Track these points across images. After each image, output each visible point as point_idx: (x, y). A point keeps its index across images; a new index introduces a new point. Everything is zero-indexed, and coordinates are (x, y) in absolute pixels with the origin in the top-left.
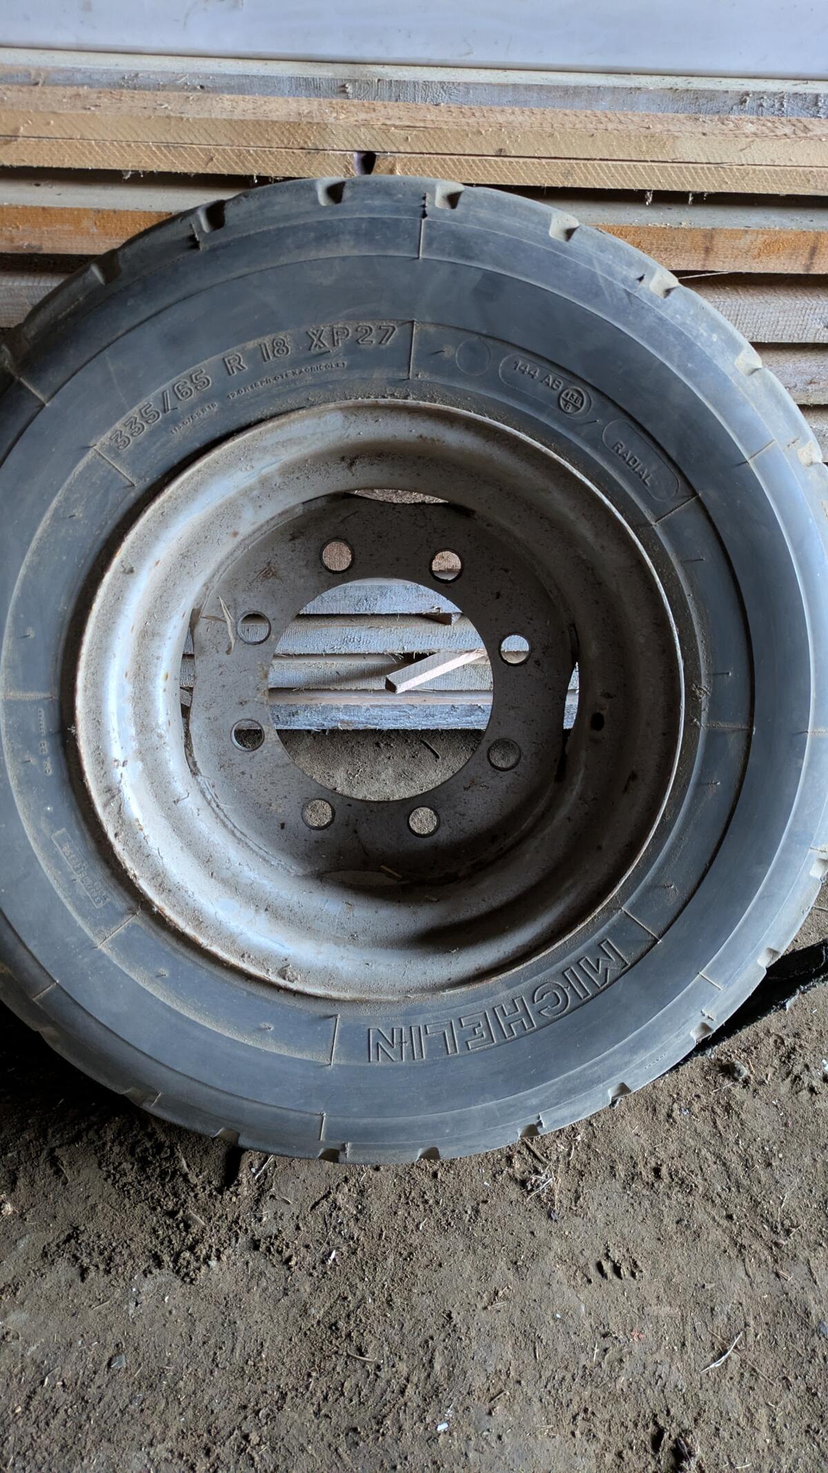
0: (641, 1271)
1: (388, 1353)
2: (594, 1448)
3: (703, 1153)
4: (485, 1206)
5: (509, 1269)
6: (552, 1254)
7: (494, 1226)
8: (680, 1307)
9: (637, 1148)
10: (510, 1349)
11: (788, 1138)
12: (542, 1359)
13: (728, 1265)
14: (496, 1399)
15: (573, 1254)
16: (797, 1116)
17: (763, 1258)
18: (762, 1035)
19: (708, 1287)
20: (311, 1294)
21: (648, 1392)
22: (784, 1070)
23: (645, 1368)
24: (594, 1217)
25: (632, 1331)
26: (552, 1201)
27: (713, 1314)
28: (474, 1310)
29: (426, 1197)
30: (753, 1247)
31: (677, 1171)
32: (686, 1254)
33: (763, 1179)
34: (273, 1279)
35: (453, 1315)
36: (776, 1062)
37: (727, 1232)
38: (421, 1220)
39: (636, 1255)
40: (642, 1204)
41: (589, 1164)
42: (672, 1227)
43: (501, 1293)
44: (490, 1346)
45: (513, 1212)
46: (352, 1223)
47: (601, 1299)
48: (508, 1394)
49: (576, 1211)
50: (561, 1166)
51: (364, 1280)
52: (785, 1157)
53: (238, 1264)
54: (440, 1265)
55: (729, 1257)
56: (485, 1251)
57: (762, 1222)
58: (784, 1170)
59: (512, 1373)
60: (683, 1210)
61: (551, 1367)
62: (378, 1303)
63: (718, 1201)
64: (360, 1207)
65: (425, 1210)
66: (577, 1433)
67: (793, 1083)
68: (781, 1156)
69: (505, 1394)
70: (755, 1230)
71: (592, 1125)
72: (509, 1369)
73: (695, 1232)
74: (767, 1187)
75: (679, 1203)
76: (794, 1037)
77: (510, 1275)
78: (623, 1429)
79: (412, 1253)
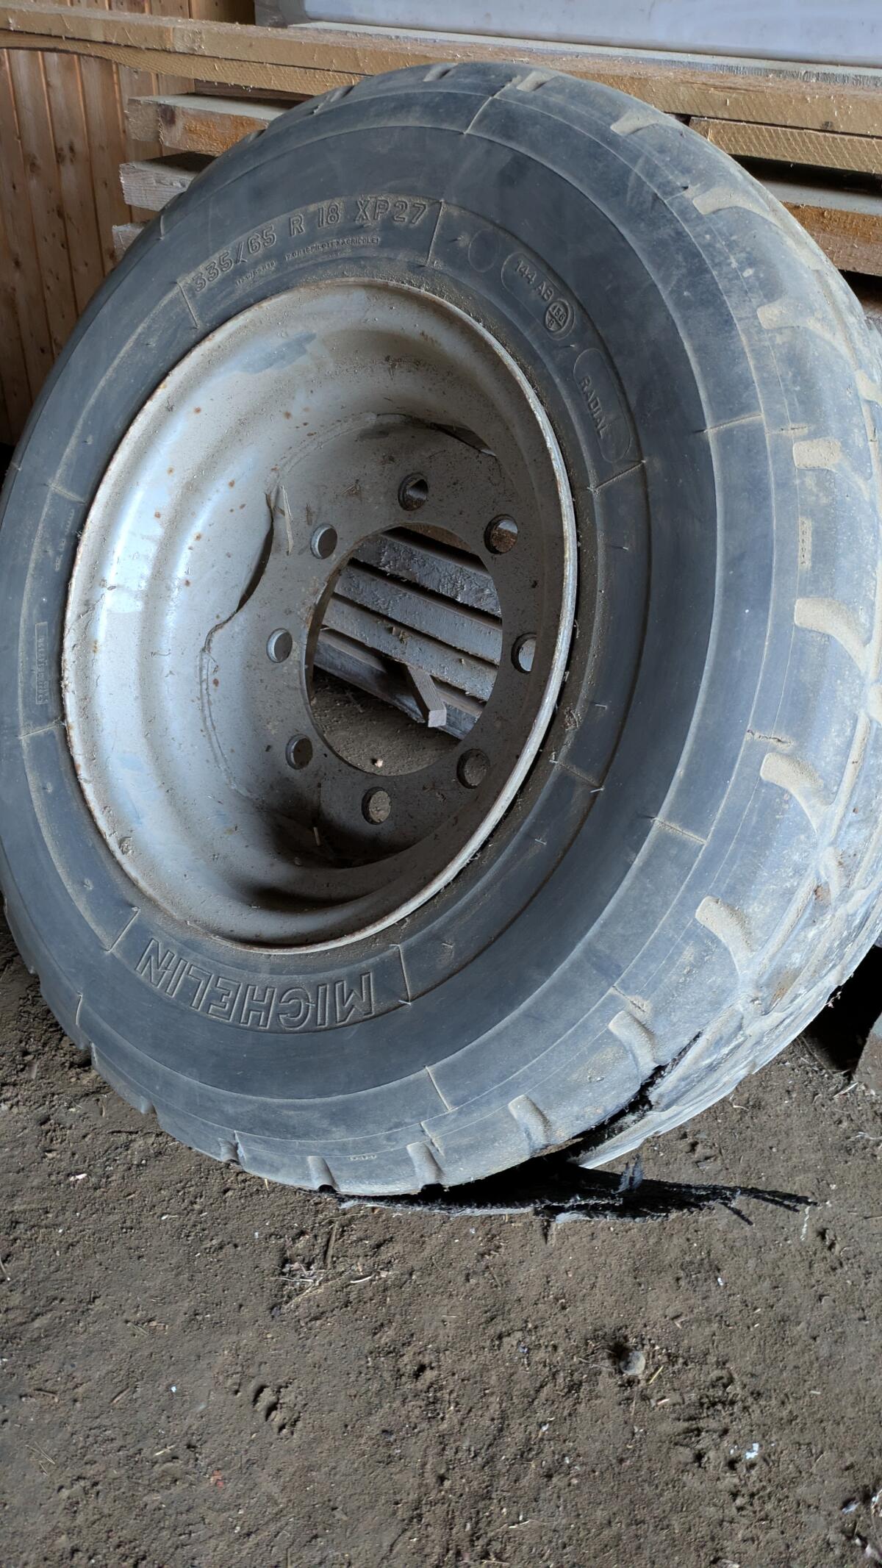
0: (292, 1433)
1: (22, 1279)
2: (63, 1521)
3: (492, 1399)
4: (232, 1250)
5: (186, 1314)
6: (235, 1338)
7: (218, 1272)
8: (290, 1501)
9: (429, 1332)
10: (104, 1371)
11: (607, 1475)
12: (117, 1406)
13: (383, 1517)
14: (42, 1393)
15: (253, 1357)
16: (646, 1465)
17: (427, 1550)
18: (712, 1359)
19: (338, 1514)
20: (32, 1188)
21: (164, 1533)
22: (692, 1412)
23: (188, 1511)
24: (311, 1348)
25: (218, 1470)
26: (290, 1298)
27: (310, 1541)
28: (117, 1314)
29: (198, 1200)
30: (429, 1529)
31: (441, 1388)
32: (356, 1465)
33: (524, 1482)
34: (25, 1155)
35: (98, 1302)
36: (693, 1396)
37: (423, 1489)
38: (173, 1213)
39: (308, 1416)
40: (370, 1382)
41: (365, 1303)
42: (373, 1429)
43: (154, 1324)
44: (91, 1352)
45: (247, 1276)
46: (122, 1168)
47: (227, 1416)
48: (56, 1400)
49: (302, 1327)
50: (339, 1282)
51: (76, 1212)
52: (578, 1487)
53: (19, 1124)
54: (139, 1257)
55: (394, 1513)
56: (186, 1283)
57: (471, 1518)
58: (559, 1497)
59: (80, 1390)
60: (404, 1426)
61: (115, 1420)
62: (63, 1239)
63: (449, 1453)
64: (144, 1162)
65: (185, 1209)
66: (65, 1493)
67: (684, 1433)
68: (575, 1481)
69: (53, 1398)
70: (453, 1518)
71: (411, 1275)
72: (81, 1384)
73: (389, 1456)
74: (519, 1493)
75: (408, 1417)
76: (752, 1393)
77: (181, 1319)
78: (105, 1536)
79: (131, 1228)
